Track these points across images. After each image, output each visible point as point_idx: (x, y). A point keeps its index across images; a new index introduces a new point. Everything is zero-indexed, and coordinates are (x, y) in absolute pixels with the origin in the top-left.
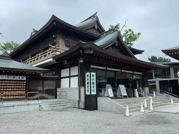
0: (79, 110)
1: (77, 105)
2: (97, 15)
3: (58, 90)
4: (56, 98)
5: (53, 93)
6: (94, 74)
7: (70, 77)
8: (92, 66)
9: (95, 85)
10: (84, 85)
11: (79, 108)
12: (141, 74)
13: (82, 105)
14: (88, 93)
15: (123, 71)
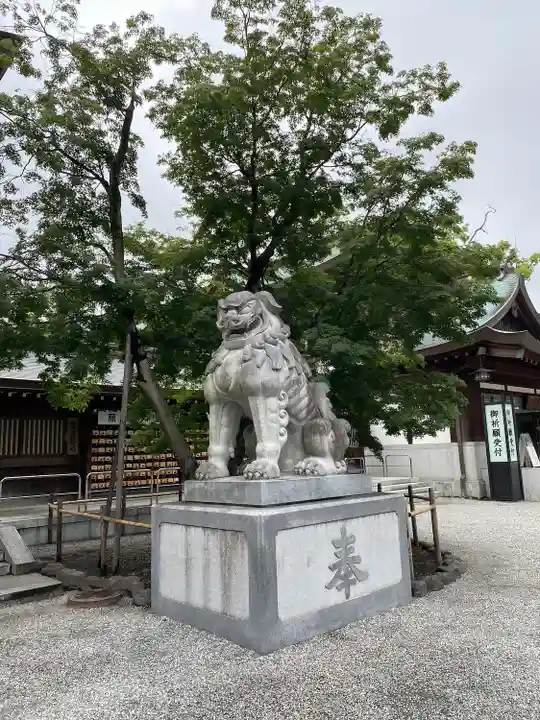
0: (467, 501)
6: (509, 408)
9: (514, 438)
11: (465, 496)
14: (497, 458)
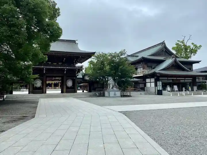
1: (154, 93)
2: (165, 42)
3: (145, 88)
4: (145, 91)
5: (143, 89)
6: (161, 82)
7: (150, 82)
8: (160, 78)
9: (161, 86)
10: (157, 86)
11: (155, 94)
12: (192, 79)
13: (156, 94)
14: (158, 89)
15: (177, 78)
